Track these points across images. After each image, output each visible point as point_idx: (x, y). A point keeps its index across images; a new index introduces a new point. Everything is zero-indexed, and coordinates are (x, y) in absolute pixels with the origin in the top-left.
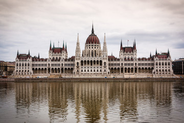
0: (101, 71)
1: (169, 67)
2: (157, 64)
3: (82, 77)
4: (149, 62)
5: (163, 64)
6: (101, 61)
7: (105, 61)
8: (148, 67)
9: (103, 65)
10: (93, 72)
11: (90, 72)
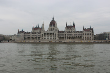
0: (53, 38)
1: (91, 36)
2: (84, 34)
3: (44, 41)
4: (80, 33)
5: (87, 34)
6: (53, 33)
7: (56, 33)
8: (79, 36)
9: (55, 35)
10: (50, 39)
11: (48, 39)
